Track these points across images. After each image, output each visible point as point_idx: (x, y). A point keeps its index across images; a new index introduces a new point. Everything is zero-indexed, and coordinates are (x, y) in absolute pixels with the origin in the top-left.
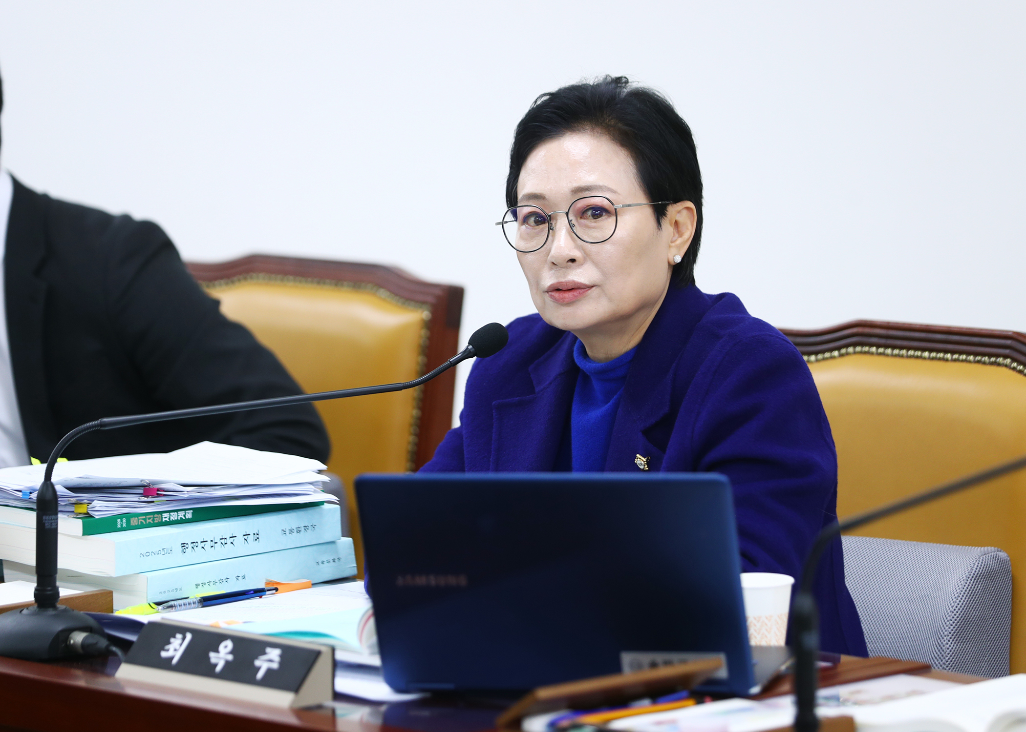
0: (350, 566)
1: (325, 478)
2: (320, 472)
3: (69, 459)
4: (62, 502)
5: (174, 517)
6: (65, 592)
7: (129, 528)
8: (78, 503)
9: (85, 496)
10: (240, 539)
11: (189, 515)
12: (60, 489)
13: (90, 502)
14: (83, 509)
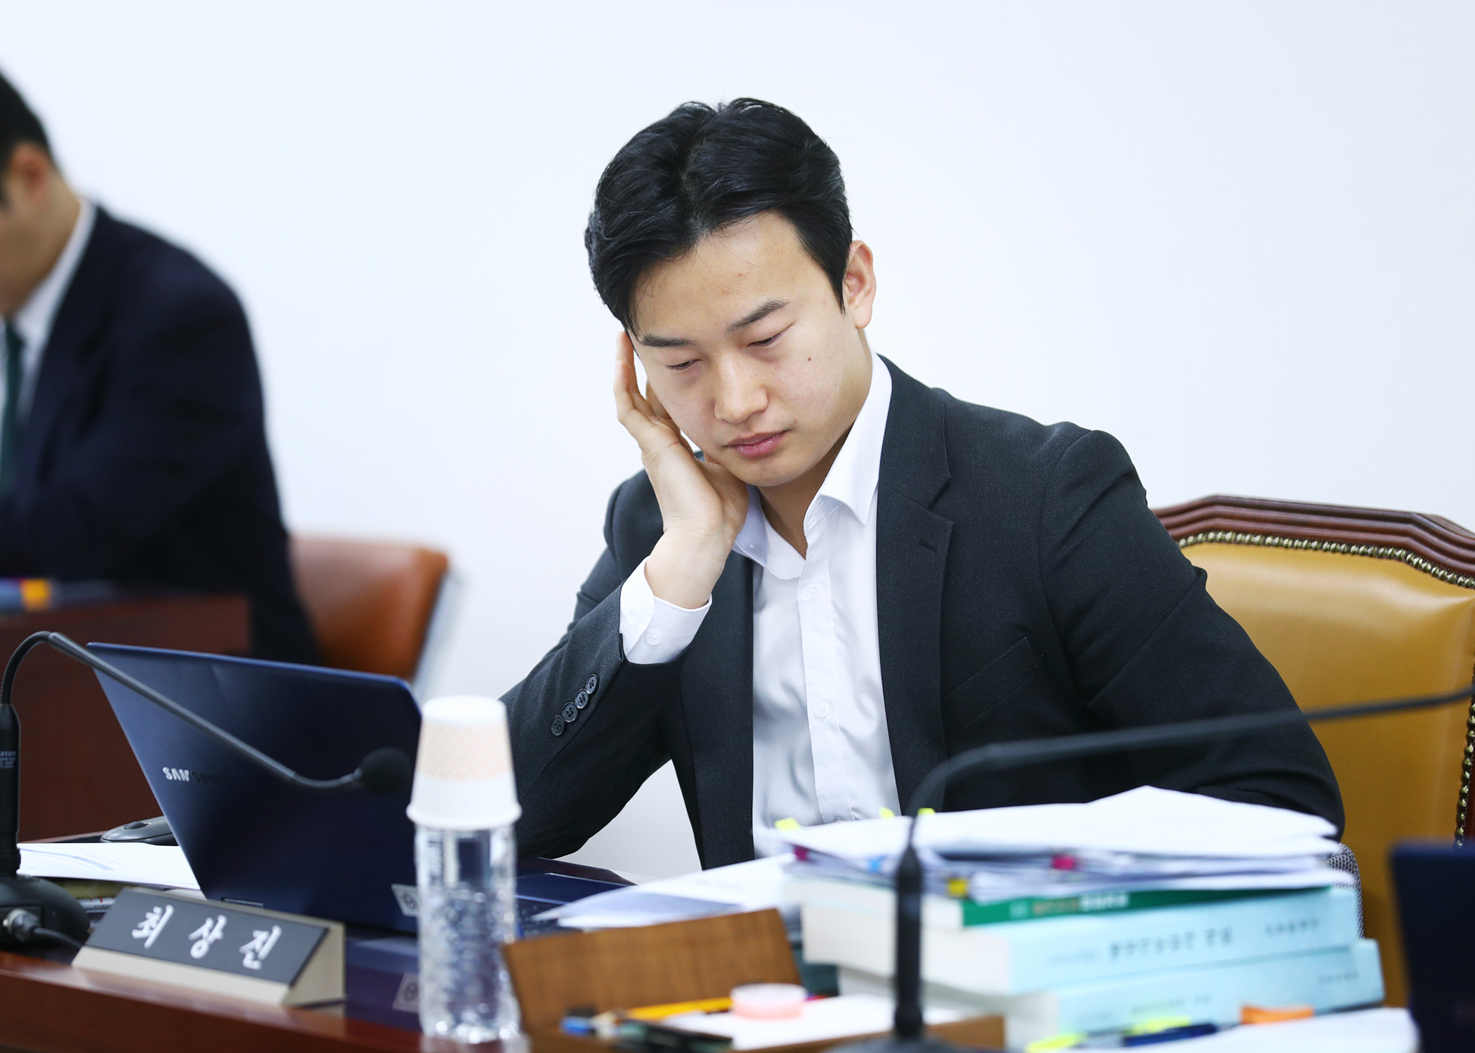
0: (1371, 982)
1: (1334, 848)
2: (1328, 837)
3: (937, 811)
4: (931, 879)
5: (1100, 902)
6: (936, 1015)
7: (1031, 916)
8: (953, 878)
9: (962, 868)
10: (1200, 941)
11: (1122, 900)
12: (928, 857)
13: (970, 876)
14: (959, 888)
